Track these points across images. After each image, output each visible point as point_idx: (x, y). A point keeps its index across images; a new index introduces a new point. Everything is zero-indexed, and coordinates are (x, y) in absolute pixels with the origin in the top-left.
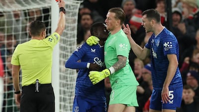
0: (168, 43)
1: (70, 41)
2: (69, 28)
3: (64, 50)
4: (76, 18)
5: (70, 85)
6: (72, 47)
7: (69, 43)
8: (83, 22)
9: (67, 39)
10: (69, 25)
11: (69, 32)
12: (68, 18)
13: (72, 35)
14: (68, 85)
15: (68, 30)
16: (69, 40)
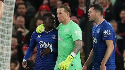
0: (108, 31)
1: (7, 25)
2: (7, 14)
3: (2, 31)
4: (14, 6)
5: (5, 59)
6: (9, 29)
7: (6, 26)
8: (19, 10)
9: (5, 23)
10: (8, 12)
11: (7, 18)
12: (7, 6)
13: (9, 20)
14: (3, 59)
15: (6, 16)
16: (6, 23)
